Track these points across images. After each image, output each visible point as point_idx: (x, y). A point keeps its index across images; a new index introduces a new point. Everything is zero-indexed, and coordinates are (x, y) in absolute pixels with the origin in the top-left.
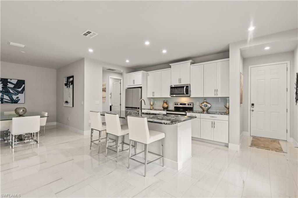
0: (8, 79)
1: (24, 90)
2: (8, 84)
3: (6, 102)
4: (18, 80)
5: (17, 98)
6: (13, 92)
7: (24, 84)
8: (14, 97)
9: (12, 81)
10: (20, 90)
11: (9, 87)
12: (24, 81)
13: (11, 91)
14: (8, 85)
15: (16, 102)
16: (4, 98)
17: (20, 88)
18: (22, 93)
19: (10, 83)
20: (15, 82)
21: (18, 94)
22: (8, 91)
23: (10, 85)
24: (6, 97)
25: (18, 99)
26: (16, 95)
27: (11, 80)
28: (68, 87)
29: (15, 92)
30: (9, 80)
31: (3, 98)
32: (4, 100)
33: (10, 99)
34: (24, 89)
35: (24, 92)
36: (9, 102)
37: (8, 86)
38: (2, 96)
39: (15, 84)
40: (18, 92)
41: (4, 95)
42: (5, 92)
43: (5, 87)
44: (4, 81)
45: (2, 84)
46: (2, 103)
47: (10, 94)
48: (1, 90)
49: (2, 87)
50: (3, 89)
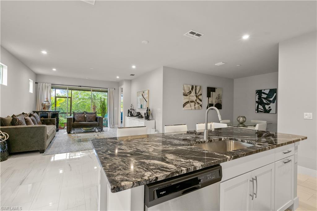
0: (262, 90)
2: (262, 94)
3: (261, 112)
4: (270, 89)
6: (266, 102)
7: (276, 93)
8: (267, 107)
10: (271, 99)
11: (262, 97)
12: (276, 89)
13: (265, 101)
15: (267, 111)
16: (259, 107)
18: (274, 103)
19: (265, 93)
20: (267, 92)
21: (270, 104)
22: (262, 102)
23: (264, 96)
24: (260, 107)
26: (268, 104)
27: (264, 90)
29: (268, 102)
30: (263, 91)
32: (259, 110)
33: (263, 109)
34: (276, 98)
35: (275, 102)
36: (263, 112)
37: (262, 96)
38: (258, 106)
39: (268, 93)
40: (270, 101)
41: (259, 105)
42: (260, 102)
43: (260, 98)
44: (259, 92)
45: (258, 95)
46: (258, 112)
47: (263, 104)
48: (257, 100)
49: (258, 98)
50: (259, 100)
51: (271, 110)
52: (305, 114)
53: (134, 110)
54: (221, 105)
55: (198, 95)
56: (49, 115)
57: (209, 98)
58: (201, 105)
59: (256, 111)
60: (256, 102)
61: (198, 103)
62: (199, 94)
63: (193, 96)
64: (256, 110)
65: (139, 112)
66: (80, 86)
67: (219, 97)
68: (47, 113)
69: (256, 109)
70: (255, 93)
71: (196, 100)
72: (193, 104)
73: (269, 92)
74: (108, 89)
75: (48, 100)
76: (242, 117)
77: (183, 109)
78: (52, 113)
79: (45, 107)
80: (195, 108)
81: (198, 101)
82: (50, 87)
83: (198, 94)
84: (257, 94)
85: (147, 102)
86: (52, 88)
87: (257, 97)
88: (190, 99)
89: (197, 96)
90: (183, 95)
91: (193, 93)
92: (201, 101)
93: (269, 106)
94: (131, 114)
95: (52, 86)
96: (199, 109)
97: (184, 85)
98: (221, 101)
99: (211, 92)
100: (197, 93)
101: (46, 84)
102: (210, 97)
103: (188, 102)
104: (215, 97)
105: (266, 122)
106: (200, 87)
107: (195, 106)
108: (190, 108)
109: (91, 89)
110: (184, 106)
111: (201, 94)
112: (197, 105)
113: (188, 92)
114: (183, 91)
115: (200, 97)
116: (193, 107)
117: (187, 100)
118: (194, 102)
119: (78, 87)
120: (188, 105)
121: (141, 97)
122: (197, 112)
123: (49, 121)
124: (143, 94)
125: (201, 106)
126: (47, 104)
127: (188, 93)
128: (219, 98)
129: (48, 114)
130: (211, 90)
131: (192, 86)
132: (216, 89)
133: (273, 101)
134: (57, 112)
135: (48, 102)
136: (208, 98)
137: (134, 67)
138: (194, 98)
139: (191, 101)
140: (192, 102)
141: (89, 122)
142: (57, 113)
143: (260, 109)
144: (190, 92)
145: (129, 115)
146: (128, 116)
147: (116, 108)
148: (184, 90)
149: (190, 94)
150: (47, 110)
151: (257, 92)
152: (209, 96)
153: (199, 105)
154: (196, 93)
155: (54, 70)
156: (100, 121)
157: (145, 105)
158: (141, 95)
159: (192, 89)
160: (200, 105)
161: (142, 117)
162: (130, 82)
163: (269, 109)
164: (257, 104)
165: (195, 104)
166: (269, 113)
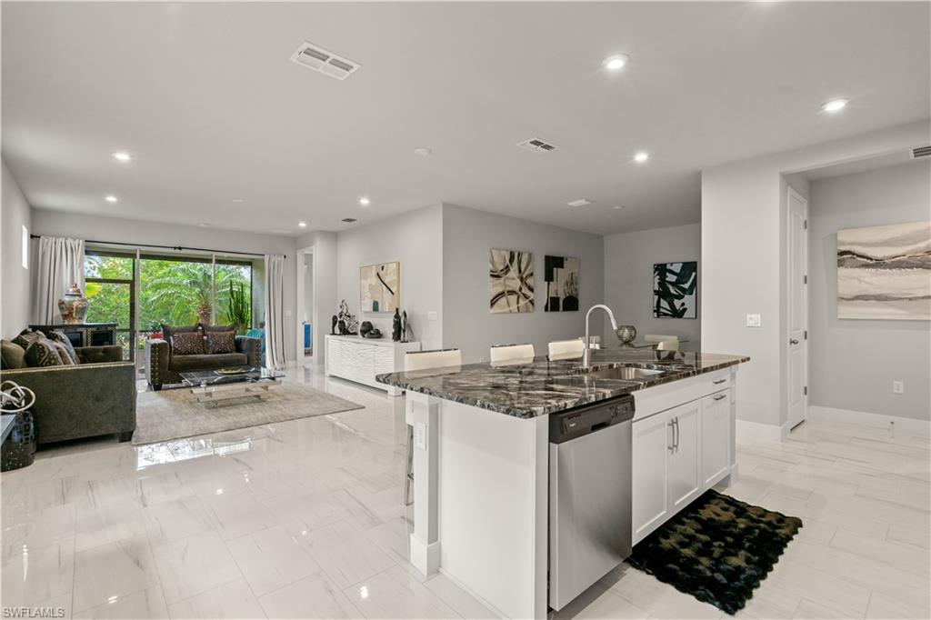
0: (666, 265)
2: (668, 274)
3: (665, 314)
4: (684, 263)
5: (683, 304)
6: (675, 293)
7: (696, 270)
8: (677, 303)
9: (673, 268)
10: (686, 286)
11: (668, 282)
12: (696, 262)
13: (672, 291)
14: (667, 277)
15: (679, 314)
16: (662, 305)
17: (686, 283)
18: (691, 294)
19: (672, 272)
20: (677, 268)
21: (683, 297)
22: (666, 292)
23: (671, 278)
24: (664, 304)
25: (684, 307)
26: (680, 297)
27: (672, 264)
29: (680, 292)
30: (668, 267)
31: (660, 307)
32: (662, 310)
33: (669, 308)
34: (694, 284)
35: (695, 291)
36: (669, 315)
37: (667, 279)
38: (659, 302)
39: (678, 272)
40: (684, 290)
41: (662, 300)
42: (663, 293)
43: (663, 283)
44: (661, 270)
45: (658, 277)
46: (658, 316)
47: (670, 298)
48: (657, 288)
49: (659, 283)
50: (660, 286)
51: (685, 310)
52: (749, 316)
53: (349, 316)
54: (577, 301)
55: (524, 276)
56: (84, 336)
57: (549, 284)
58: (532, 302)
59: (655, 314)
60: (655, 291)
61: (526, 297)
62: (527, 273)
63: (514, 279)
64: (655, 311)
65: (369, 323)
66: (180, 248)
67: (572, 282)
68: (79, 330)
69: (655, 309)
70: (652, 270)
71: (520, 289)
72: (513, 298)
73: (681, 270)
74: (266, 258)
75: (78, 291)
76: (627, 327)
77: (492, 311)
78: (94, 329)
79: (71, 313)
80: (518, 308)
81: (525, 290)
82: (81, 251)
83: (525, 270)
84: (656, 273)
85: (393, 293)
86: (87, 252)
87: (657, 280)
88: (506, 286)
89: (522, 279)
90: (491, 275)
91: (513, 273)
92: (531, 290)
93: (682, 301)
94: (342, 327)
95: (86, 247)
96: (527, 311)
97: (493, 251)
98: (576, 290)
99: (555, 269)
100: (522, 270)
101: (69, 241)
102: (552, 280)
103: (501, 294)
104: (563, 282)
105: (676, 337)
106: (530, 255)
107: (518, 303)
108: (507, 309)
109: (212, 255)
110: (493, 304)
111: (532, 274)
112: (522, 302)
113: (502, 268)
114: (491, 265)
115: (529, 281)
116: (514, 307)
117: (500, 290)
118: (516, 293)
119: (172, 250)
120: (503, 301)
121: (375, 280)
122: (523, 317)
123: (101, 354)
124: (381, 273)
125: (533, 304)
126: (76, 303)
127: (502, 270)
128: (572, 283)
129: (81, 333)
130: (553, 263)
131: (511, 253)
132: (565, 262)
133: (690, 291)
134: (109, 328)
135: (80, 296)
136: (546, 283)
137: (365, 201)
138: (516, 284)
139: (508, 292)
140: (511, 292)
141: (217, 353)
142: (111, 331)
143: (662, 308)
144: (507, 269)
145: (337, 330)
146: (334, 334)
147: (288, 313)
148: (493, 263)
149: (506, 273)
150: (76, 322)
151: (656, 270)
152: (549, 277)
153: (527, 301)
154: (520, 271)
155: (112, 199)
156: (251, 351)
157: (387, 305)
158: (374, 274)
159: (511, 261)
160: (530, 301)
161: (378, 335)
162: (334, 237)
163: (681, 309)
164: (656, 297)
165: (518, 297)
166: (681, 317)
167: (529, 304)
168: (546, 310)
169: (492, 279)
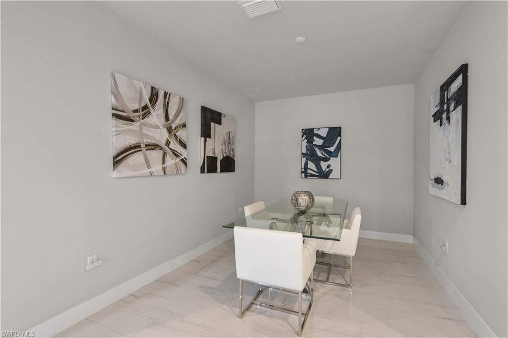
0: (313, 129)
1: (340, 149)
2: (315, 138)
3: (312, 175)
4: (330, 129)
5: (329, 166)
6: (321, 156)
7: (340, 136)
8: (324, 165)
9: (320, 133)
10: (332, 149)
11: (315, 145)
12: (340, 128)
13: (319, 153)
14: (314, 140)
15: (324, 175)
16: (309, 166)
17: (332, 146)
18: (337, 156)
19: (319, 136)
20: (324, 133)
21: (329, 159)
22: (313, 154)
23: (318, 142)
24: (311, 165)
25: (330, 168)
26: (326, 160)
27: (319, 129)
28: (444, 121)
29: (326, 155)
30: (316, 131)
31: (307, 168)
32: (309, 171)
33: (316, 170)
34: (339, 147)
35: (339, 154)
36: (316, 176)
37: (314, 143)
38: (306, 164)
39: (325, 136)
40: (330, 153)
41: (309, 163)
42: (310, 155)
43: (310, 146)
44: (309, 134)
45: (306, 140)
46: (306, 176)
47: (317, 160)
48: (304, 151)
49: (307, 147)
50: (307, 149)
51: (332, 170)
54: (234, 161)
55: (174, 126)
57: (205, 141)
58: (184, 161)
59: (303, 175)
60: (303, 154)
61: (176, 154)
62: (178, 122)
63: (158, 127)
64: (302, 172)
67: (229, 141)
69: (303, 170)
70: (301, 134)
71: (168, 143)
72: (156, 155)
73: (327, 135)
77: (115, 174)
80: (164, 169)
81: (175, 145)
83: (174, 121)
84: (304, 137)
87: (305, 143)
88: (143, 135)
89: (170, 130)
90: (114, 115)
91: (156, 116)
92: (184, 146)
93: (328, 163)
96: (178, 172)
97: (117, 75)
98: (233, 150)
99: (212, 124)
100: (171, 117)
102: (209, 137)
103: (135, 148)
104: (221, 140)
106: (182, 100)
107: (163, 163)
108: (147, 171)
110: (118, 160)
111: (184, 126)
112: (171, 161)
113: (136, 106)
114: (113, 99)
115: (181, 134)
116: (157, 168)
117: (131, 140)
118: (161, 148)
120: (137, 158)
125: (185, 164)
127: (136, 111)
128: (229, 143)
130: (210, 117)
131: (151, 88)
132: (223, 118)
133: (335, 154)
136: (203, 139)
138: (161, 136)
139: (147, 145)
140: (152, 147)
143: (310, 169)
144: (145, 111)
148: (116, 94)
149: (144, 116)
151: (304, 134)
152: (206, 133)
153: (178, 160)
154: (167, 118)
159: (152, 100)
160: (182, 160)
163: (327, 170)
164: (304, 160)
165: (165, 154)
166: (327, 177)
167: (181, 163)
168: (202, 171)
169: (115, 121)
